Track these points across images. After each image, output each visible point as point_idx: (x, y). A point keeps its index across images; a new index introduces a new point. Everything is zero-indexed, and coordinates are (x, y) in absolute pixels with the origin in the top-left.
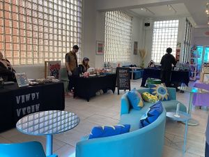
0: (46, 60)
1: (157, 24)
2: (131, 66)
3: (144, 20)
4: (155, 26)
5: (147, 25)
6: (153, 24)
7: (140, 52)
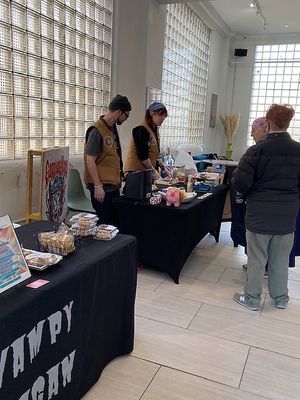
0: (33, 146)
1: (263, 52)
2: (211, 157)
3: (233, 39)
4: (258, 56)
5: (241, 53)
6: (255, 52)
7: (224, 123)
